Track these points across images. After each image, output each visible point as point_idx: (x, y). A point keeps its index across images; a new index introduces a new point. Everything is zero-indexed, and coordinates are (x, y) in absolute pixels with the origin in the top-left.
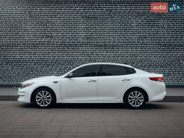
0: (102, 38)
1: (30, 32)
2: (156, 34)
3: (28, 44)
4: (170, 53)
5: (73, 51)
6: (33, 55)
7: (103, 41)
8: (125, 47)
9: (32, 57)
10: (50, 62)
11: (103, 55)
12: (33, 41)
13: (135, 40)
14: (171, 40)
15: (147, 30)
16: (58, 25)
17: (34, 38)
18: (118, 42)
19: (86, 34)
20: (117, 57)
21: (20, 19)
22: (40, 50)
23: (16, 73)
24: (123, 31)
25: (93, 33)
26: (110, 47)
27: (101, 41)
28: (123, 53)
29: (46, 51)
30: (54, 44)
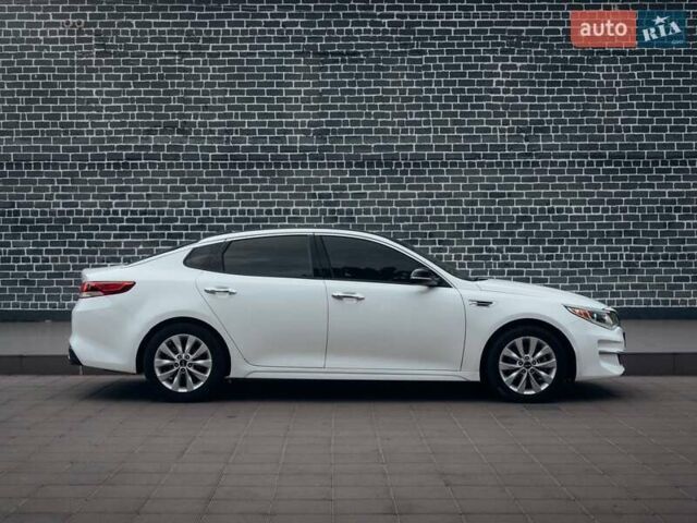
0: (377, 131)
1: (104, 112)
2: (583, 114)
3: (94, 158)
4: (635, 186)
5: (265, 181)
6: (113, 197)
7: (381, 144)
8: (463, 165)
9: (110, 205)
10: (179, 223)
11: (381, 195)
12: (116, 145)
13: (503, 137)
14: (640, 138)
15: (547, 99)
16: (208, 85)
17: (117, 132)
18: (438, 148)
19: (314, 116)
20: (434, 203)
21: (65, 63)
22: (141, 178)
23: (49, 268)
24: (455, 107)
25: (342, 115)
26: (408, 165)
27: (373, 145)
28: (458, 187)
29: (163, 182)
30: (196, 157)
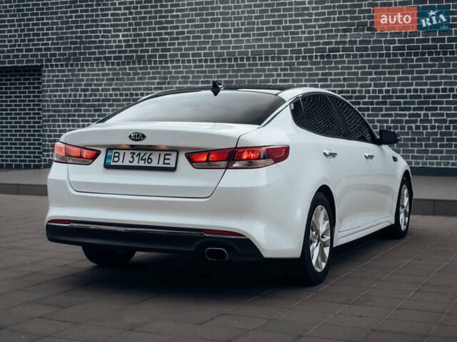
1: (314, 17)
3: (306, 51)
10: (367, 100)
12: (321, 41)
17: (323, 32)
22: (340, 66)
29: (356, 68)
30: (381, 48)
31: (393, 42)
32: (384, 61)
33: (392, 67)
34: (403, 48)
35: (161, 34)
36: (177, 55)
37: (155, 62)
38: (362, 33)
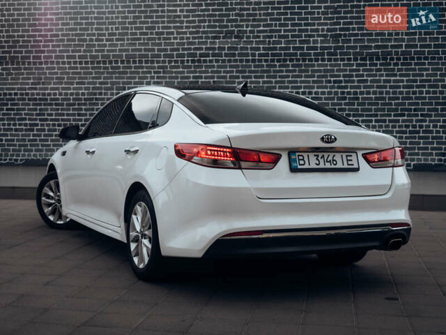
0: (377, 35)
1: (185, 24)
3: (178, 56)
5: (295, 71)
7: (380, 44)
8: (440, 58)
11: (379, 81)
12: (193, 47)
17: (194, 38)
18: (422, 46)
19: (331, 24)
20: (418, 87)
22: (210, 70)
25: (351, 23)
26: (398, 59)
27: (373, 45)
28: (436, 75)
29: (224, 72)
30: (247, 55)
31: (258, 49)
32: (250, 66)
33: (257, 72)
34: (267, 55)
35: (35, 36)
36: (51, 57)
37: (29, 63)
38: (229, 40)
